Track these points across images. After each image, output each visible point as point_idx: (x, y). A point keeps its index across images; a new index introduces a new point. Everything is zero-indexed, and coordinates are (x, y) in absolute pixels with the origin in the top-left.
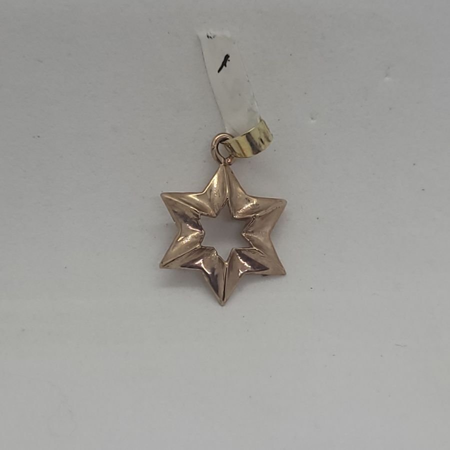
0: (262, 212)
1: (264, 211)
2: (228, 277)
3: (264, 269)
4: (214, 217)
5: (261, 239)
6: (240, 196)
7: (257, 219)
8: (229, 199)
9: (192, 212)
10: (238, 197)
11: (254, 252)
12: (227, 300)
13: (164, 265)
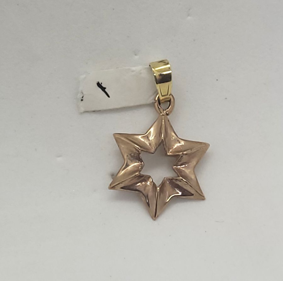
0: (188, 151)
1: (190, 150)
2: (159, 198)
3: (190, 194)
4: (153, 153)
5: (187, 171)
6: (173, 138)
7: (184, 156)
8: (164, 140)
9: (135, 148)
10: (172, 139)
11: (180, 181)
12: (158, 216)
13: (112, 187)
